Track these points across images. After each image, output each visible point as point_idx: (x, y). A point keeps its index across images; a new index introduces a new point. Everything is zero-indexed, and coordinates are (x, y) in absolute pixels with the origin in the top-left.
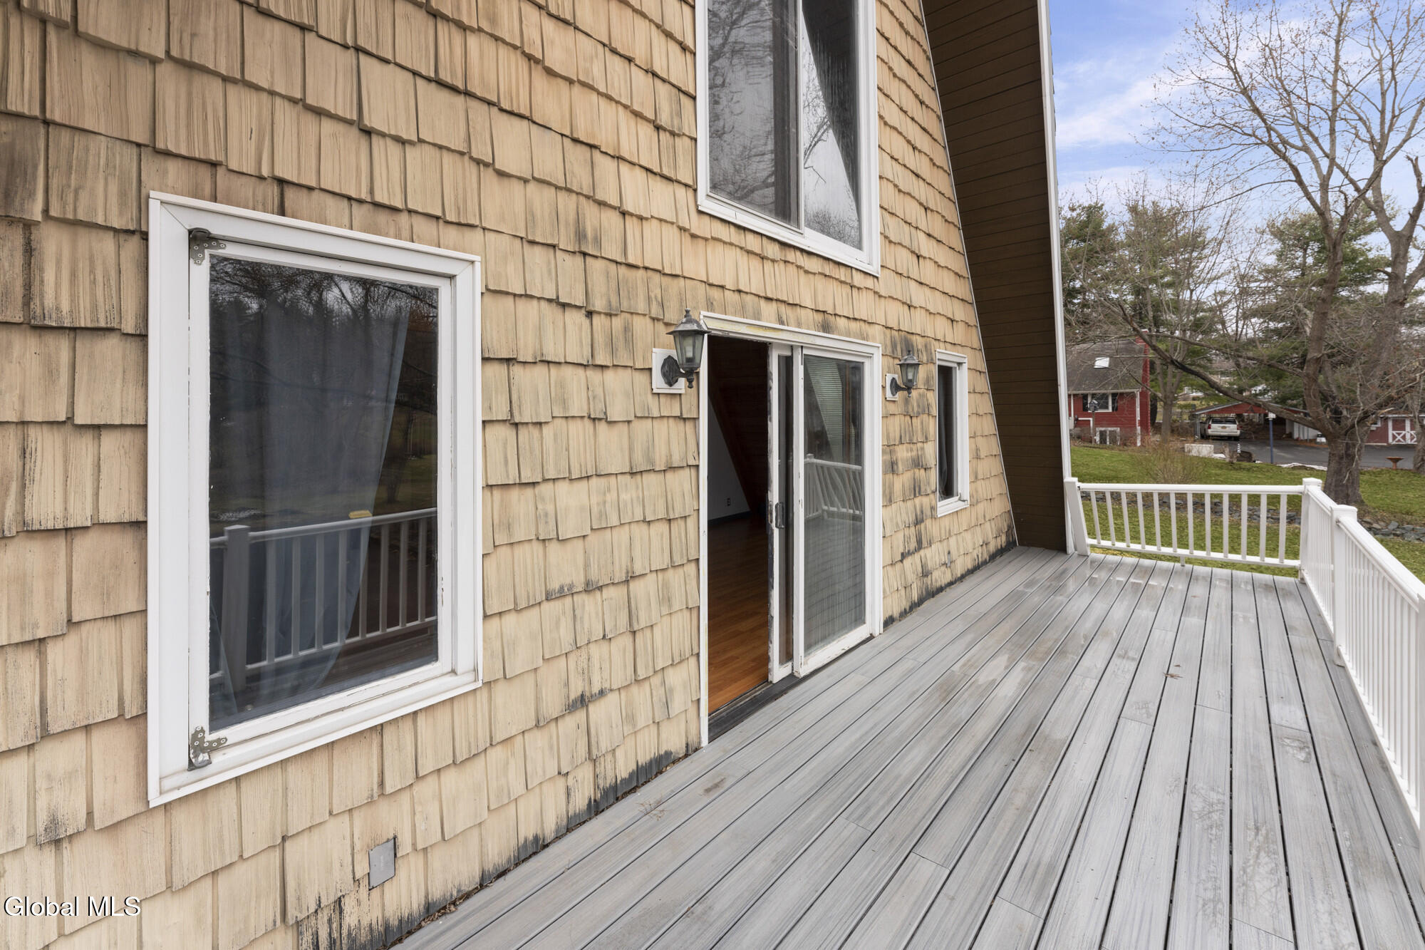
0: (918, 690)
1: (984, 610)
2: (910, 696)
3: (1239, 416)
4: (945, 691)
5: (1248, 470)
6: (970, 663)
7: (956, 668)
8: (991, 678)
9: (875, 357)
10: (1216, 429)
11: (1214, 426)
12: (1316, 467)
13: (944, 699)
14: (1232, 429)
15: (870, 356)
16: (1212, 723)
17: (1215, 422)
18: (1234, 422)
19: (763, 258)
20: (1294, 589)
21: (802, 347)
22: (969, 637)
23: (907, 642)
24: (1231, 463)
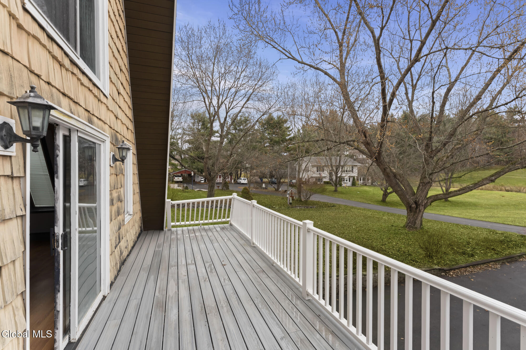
0: (148, 313)
1: (149, 263)
2: (147, 317)
3: (182, 175)
4: (160, 307)
5: (188, 192)
6: (161, 289)
7: (157, 294)
8: (174, 292)
9: (107, 141)
10: (176, 179)
11: (176, 178)
12: (204, 190)
13: (162, 311)
14: (180, 179)
15: (104, 141)
16: (243, 277)
17: (176, 177)
18: (181, 177)
19: (61, 65)
20: (229, 227)
21: (77, 131)
22: (152, 278)
23: (126, 290)
24: (183, 190)
